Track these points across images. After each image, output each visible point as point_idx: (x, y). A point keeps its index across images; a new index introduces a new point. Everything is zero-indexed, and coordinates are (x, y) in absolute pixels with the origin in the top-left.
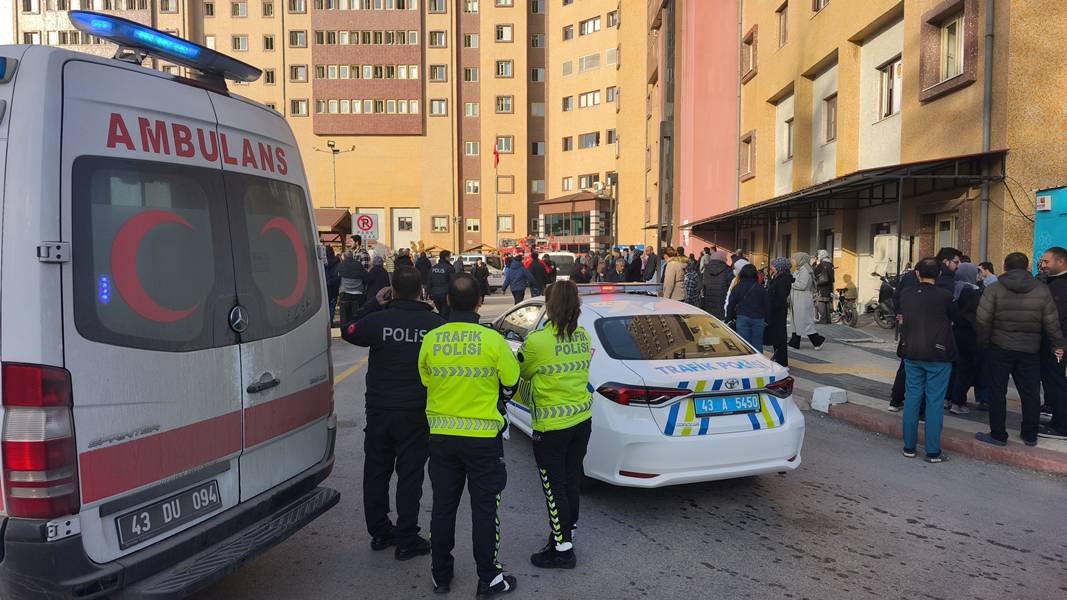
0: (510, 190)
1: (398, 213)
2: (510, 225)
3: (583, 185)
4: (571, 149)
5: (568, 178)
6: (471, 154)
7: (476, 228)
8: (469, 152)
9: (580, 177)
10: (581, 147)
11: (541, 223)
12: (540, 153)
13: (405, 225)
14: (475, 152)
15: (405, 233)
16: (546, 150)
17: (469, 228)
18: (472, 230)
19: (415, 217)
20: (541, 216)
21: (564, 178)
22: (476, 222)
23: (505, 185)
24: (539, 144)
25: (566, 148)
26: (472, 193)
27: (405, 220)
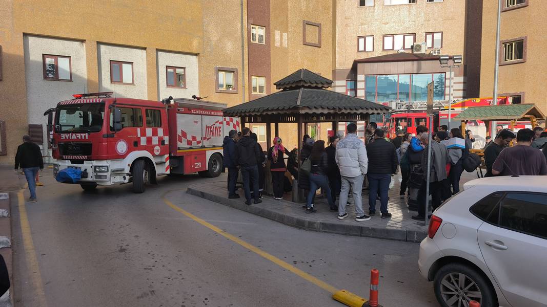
0: (317, 42)
1: (165, 60)
5: (364, 37)
11: (361, 85)
20: (361, 77)
26: (257, 42)
27: (175, 71)
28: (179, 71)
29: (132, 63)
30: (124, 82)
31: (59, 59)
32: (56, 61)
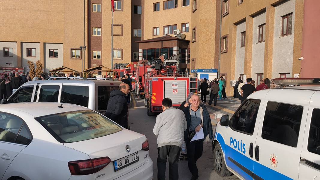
0: (121, 34)
1: (48, 47)
2: (120, 56)
3: (166, 32)
4: (159, 10)
5: (156, 28)
6: (96, 11)
7: (99, 57)
8: (95, 10)
9: (164, 27)
10: (165, 8)
11: (140, 54)
12: (139, 13)
13: (53, 54)
14: (99, 10)
15: (53, 59)
16: (143, 11)
17: (95, 57)
18: (96, 59)
19: (60, 49)
20: (140, 50)
21: (154, 28)
22: (99, 53)
23: (117, 30)
24: (138, 7)
25: (155, 10)
26: (96, 35)
27: (54, 51)
28: (55, 51)
29: (35, 49)
30: (32, 56)
31: (9, 49)
32: (8, 50)
